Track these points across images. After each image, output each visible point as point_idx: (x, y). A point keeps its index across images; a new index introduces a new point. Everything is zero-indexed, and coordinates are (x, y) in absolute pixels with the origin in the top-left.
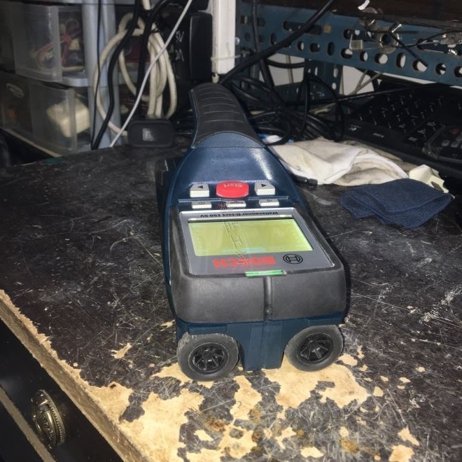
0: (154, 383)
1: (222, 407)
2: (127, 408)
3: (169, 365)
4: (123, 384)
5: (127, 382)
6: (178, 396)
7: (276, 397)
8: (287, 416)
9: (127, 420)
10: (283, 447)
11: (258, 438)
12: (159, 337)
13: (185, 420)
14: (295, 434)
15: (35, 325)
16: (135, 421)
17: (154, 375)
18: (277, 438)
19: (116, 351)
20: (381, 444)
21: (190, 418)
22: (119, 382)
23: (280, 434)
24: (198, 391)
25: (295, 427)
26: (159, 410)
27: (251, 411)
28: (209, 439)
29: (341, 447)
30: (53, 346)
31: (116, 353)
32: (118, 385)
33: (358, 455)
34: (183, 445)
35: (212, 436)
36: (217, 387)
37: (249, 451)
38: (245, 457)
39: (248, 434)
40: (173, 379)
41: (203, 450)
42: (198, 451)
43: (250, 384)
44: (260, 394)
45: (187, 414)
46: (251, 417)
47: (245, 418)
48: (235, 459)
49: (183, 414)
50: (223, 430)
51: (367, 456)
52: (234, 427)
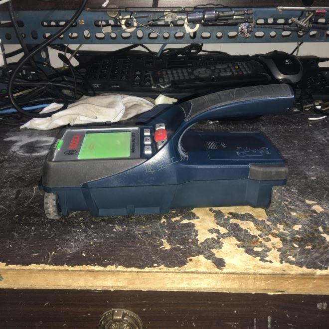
0: (205, 246)
1: (245, 235)
2: (213, 262)
3: (197, 235)
4: (194, 256)
5: (193, 254)
6: (223, 244)
7: (256, 218)
8: (270, 221)
9: (222, 266)
10: (288, 232)
11: (275, 236)
12: (170, 228)
13: (243, 250)
14: (282, 225)
15: (94, 265)
16: (226, 264)
17: (199, 244)
18: (281, 231)
19: (163, 247)
20: (309, 210)
21: (243, 247)
22: (189, 257)
23: (279, 229)
24: (227, 236)
25: (278, 223)
26: (227, 254)
27: (257, 229)
28: (263, 248)
29: (301, 219)
30: (127, 267)
31: (164, 247)
32: (192, 258)
33: (309, 218)
34: (259, 258)
35: (262, 247)
36: (230, 230)
37: (281, 242)
38: (283, 245)
39: (270, 236)
40: (209, 239)
41: (267, 253)
42: (267, 255)
43: (239, 220)
44: (249, 221)
45: (239, 246)
46: (261, 231)
47: (259, 232)
48: (282, 248)
49: (238, 248)
50: (261, 242)
51: (311, 216)
52: (262, 238)
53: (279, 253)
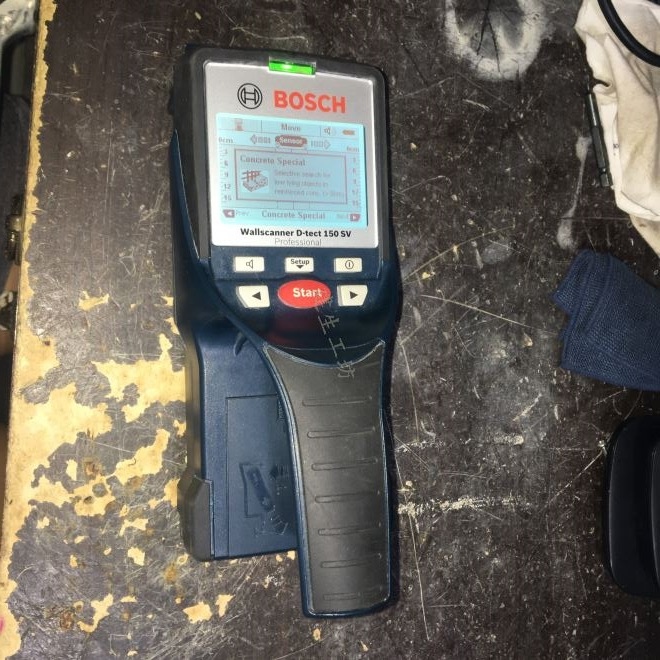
1: (116, 452)
3: (119, 361)
6: (92, 408)
8: (157, 508)
9: (26, 397)
10: (122, 532)
11: (111, 509)
13: (72, 441)
14: (144, 529)
15: (39, 174)
16: (31, 404)
17: (93, 363)
18: (126, 521)
19: (87, 297)
20: (195, 593)
21: (79, 441)
23: (133, 520)
24: (113, 417)
25: (152, 523)
26: (62, 410)
27: (135, 477)
28: (74, 478)
29: (164, 570)
30: (33, 231)
31: (84, 299)
33: (168, 587)
34: (47, 465)
35: (78, 476)
36: (134, 427)
37: (92, 515)
38: (83, 517)
39: (109, 498)
40: (107, 383)
41: (59, 484)
42: (54, 481)
43: (165, 448)
44: (161, 467)
45: (81, 435)
46: (128, 484)
47: (123, 480)
48: (74, 513)
49: (76, 432)
50: (93, 478)
51: (174, 592)
52: (105, 482)
53: (59, 505)
